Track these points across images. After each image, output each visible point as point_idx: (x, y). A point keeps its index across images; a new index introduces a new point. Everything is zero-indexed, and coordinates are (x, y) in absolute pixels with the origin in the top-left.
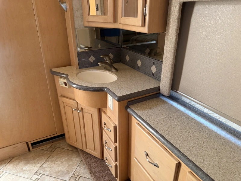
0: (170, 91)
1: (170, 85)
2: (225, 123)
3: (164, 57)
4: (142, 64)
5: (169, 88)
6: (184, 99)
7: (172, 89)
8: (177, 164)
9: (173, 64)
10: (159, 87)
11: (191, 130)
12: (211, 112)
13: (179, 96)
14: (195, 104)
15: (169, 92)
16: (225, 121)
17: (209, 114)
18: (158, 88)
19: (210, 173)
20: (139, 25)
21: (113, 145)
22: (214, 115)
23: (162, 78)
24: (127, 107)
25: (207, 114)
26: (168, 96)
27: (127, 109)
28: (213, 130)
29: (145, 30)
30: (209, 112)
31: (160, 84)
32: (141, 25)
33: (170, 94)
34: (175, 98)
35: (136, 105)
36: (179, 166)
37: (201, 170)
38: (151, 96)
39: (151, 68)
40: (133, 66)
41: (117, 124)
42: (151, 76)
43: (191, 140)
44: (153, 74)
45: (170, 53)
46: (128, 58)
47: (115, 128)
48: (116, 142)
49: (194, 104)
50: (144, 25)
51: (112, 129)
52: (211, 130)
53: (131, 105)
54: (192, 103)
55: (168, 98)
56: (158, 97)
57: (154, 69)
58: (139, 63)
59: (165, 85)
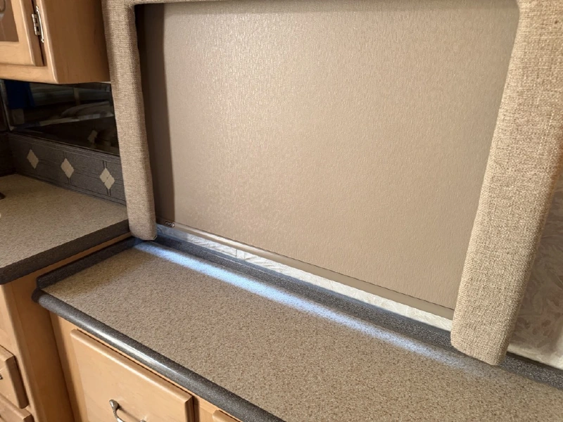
0: (153, 226)
1: (150, 210)
2: (279, 271)
3: (121, 144)
4: (74, 168)
5: (151, 218)
6: (192, 239)
7: (158, 221)
8: (187, 403)
9: (145, 158)
10: (127, 222)
11: (211, 309)
12: (249, 255)
13: (180, 236)
14: (217, 245)
15: (153, 229)
16: (279, 267)
17: (248, 261)
18: (125, 225)
19: (258, 397)
20: (28, 63)
21: (18, 414)
22: (258, 261)
23: (128, 198)
24: (38, 293)
25: (243, 262)
26: (152, 239)
27: (38, 299)
28: (260, 294)
29: (48, 75)
30: (247, 257)
31: (126, 212)
32: (32, 62)
33: (156, 233)
34: (172, 241)
35: (66, 282)
36: (192, 406)
37: (238, 399)
38: (109, 249)
39: (101, 177)
40: (52, 178)
41: (16, 351)
42: (106, 197)
43: (213, 332)
44: (109, 192)
45: (131, 132)
46: (33, 159)
47: (12, 363)
48: (28, 403)
49: (213, 247)
50: (41, 61)
51: (4, 370)
52: (255, 294)
53: (51, 284)
54: (210, 245)
55: (156, 246)
56: (130, 247)
57: (107, 179)
58: (68, 169)
59: (138, 214)
